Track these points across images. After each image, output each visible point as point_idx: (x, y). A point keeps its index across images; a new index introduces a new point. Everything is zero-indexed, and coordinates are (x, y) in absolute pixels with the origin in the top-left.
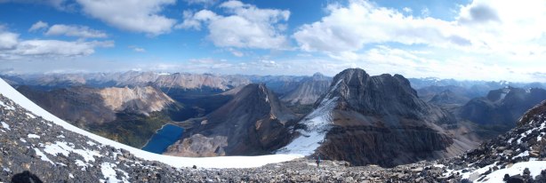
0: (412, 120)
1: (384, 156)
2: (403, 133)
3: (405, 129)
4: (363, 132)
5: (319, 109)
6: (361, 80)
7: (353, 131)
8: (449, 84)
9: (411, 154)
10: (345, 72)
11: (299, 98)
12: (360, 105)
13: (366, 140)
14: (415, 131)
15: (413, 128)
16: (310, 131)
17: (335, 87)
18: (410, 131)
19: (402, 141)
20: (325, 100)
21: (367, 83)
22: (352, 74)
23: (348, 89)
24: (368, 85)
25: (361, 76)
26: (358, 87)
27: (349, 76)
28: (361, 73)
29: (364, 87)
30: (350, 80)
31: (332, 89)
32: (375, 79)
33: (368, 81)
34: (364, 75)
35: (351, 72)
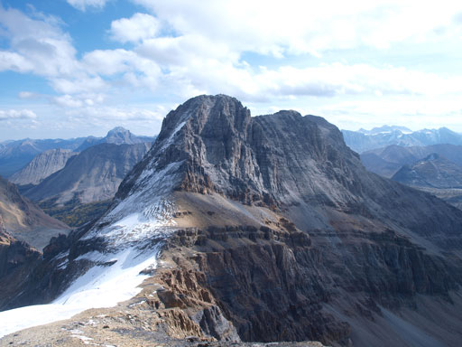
0: (359, 218)
1: (301, 297)
2: (339, 245)
3: (343, 236)
4: (246, 241)
5: (132, 198)
6: (231, 121)
7: (224, 239)
8: (434, 140)
9: (363, 297)
10: (192, 105)
11: (75, 189)
12: (234, 181)
13: (257, 260)
14: (369, 242)
15: (364, 235)
16: (115, 250)
17: (170, 140)
18: (357, 241)
19: (338, 264)
20: (146, 173)
21: (248, 131)
22: (208, 107)
23: (203, 145)
24: (248, 134)
25: (231, 112)
26: (227, 138)
27: (201, 114)
28: (231, 106)
29: (241, 139)
30: (204, 123)
31: (162, 145)
32: (263, 122)
33: (249, 126)
34: (237, 111)
35: (205, 103)
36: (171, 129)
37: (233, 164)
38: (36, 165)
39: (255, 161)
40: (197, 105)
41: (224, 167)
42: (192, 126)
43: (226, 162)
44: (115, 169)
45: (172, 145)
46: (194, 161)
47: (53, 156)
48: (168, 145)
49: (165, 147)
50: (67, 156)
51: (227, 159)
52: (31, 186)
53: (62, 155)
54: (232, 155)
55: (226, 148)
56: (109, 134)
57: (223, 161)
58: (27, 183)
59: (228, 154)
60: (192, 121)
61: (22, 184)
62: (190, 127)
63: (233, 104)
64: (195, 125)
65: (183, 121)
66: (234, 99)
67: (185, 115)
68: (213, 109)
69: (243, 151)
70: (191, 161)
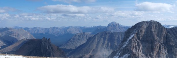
11: (90, 53)
17: (127, 43)
21: (164, 37)
22: (145, 27)
23: (141, 45)
24: (164, 39)
25: (156, 29)
26: (152, 42)
27: (141, 31)
28: (156, 26)
29: (159, 42)
30: (142, 35)
31: (123, 45)
32: (174, 31)
33: (165, 35)
34: (159, 28)
35: (144, 25)
36: (128, 37)
37: (155, 54)
38: (74, 40)
39: (166, 52)
40: (140, 26)
41: (150, 55)
42: (137, 36)
43: (152, 54)
44: (110, 45)
45: (126, 46)
46: (135, 54)
47: (82, 36)
48: (125, 45)
49: (124, 46)
50: (88, 36)
51: (152, 52)
52: (71, 50)
53: (86, 36)
54: (154, 50)
55: (152, 47)
56: (109, 25)
57: (150, 53)
58: (70, 48)
59: (152, 49)
60: (137, 34)
61: (67, 49)
62: (136, 37)
63: (157, 25)
64: (138, 36)
65: (133, 34)
66: (158, 23)
67: (134, 31)
68: (147, 28)
69: (160, 47)
70: (133, 54)
